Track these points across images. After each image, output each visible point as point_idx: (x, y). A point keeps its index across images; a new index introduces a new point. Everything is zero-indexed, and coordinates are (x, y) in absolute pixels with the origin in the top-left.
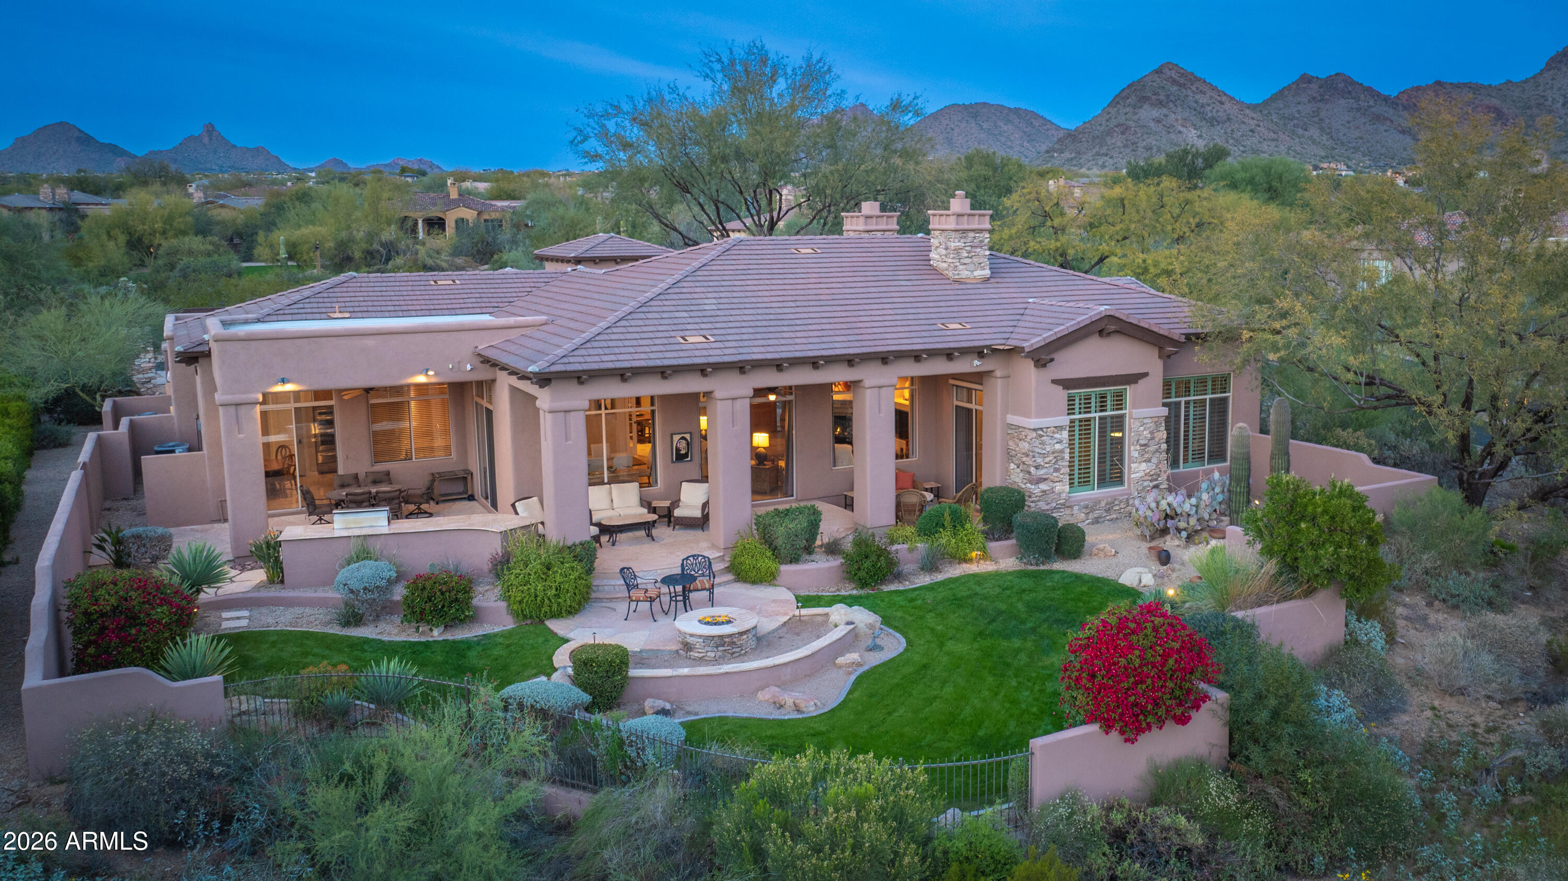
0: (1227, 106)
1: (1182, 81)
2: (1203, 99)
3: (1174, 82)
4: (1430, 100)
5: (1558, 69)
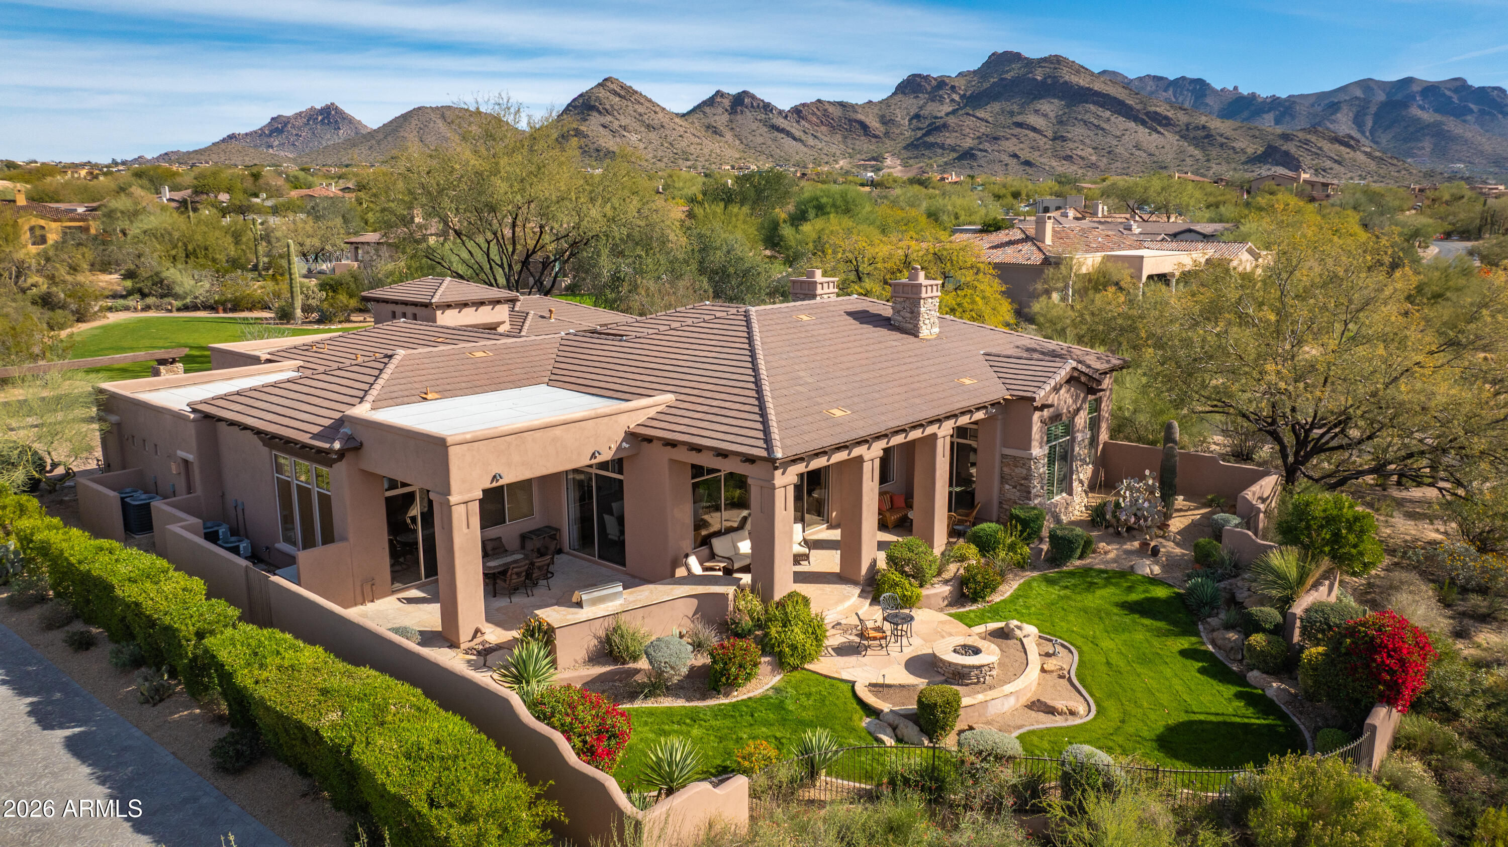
0: (661, 115)
1: (623, 93)
2: (641, 109)
3: (616, 93)
4: (814, 114)
5: (904, 93)
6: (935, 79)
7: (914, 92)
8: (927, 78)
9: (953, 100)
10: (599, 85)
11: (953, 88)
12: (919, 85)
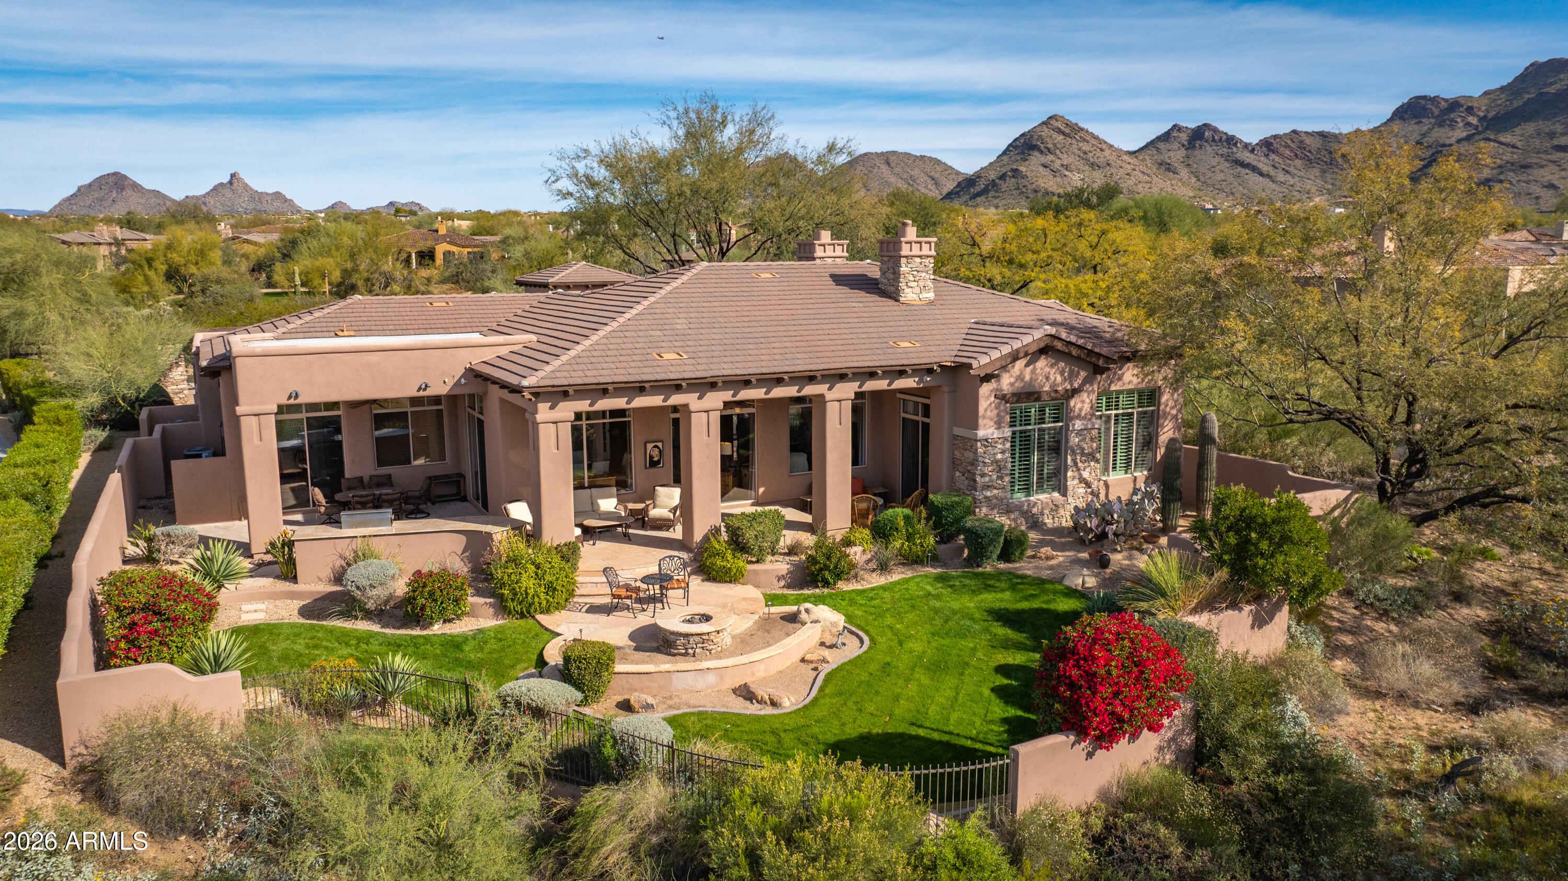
0: (1107, 152)
1: (1067, 131)
2: (1086, 147)
3: (1060, 132)
4: (1287, 146)
5: (1402, 118)
6: (1446, 100)
7: (1415, 117)
8: (1434, 100)
9: (1468, 124)
10: (1044, 123)
11: (1470, 110)
12: (1424, 108)
